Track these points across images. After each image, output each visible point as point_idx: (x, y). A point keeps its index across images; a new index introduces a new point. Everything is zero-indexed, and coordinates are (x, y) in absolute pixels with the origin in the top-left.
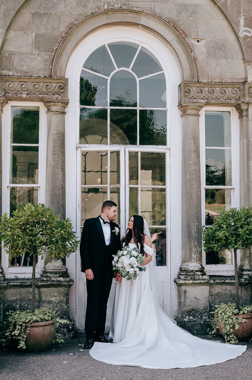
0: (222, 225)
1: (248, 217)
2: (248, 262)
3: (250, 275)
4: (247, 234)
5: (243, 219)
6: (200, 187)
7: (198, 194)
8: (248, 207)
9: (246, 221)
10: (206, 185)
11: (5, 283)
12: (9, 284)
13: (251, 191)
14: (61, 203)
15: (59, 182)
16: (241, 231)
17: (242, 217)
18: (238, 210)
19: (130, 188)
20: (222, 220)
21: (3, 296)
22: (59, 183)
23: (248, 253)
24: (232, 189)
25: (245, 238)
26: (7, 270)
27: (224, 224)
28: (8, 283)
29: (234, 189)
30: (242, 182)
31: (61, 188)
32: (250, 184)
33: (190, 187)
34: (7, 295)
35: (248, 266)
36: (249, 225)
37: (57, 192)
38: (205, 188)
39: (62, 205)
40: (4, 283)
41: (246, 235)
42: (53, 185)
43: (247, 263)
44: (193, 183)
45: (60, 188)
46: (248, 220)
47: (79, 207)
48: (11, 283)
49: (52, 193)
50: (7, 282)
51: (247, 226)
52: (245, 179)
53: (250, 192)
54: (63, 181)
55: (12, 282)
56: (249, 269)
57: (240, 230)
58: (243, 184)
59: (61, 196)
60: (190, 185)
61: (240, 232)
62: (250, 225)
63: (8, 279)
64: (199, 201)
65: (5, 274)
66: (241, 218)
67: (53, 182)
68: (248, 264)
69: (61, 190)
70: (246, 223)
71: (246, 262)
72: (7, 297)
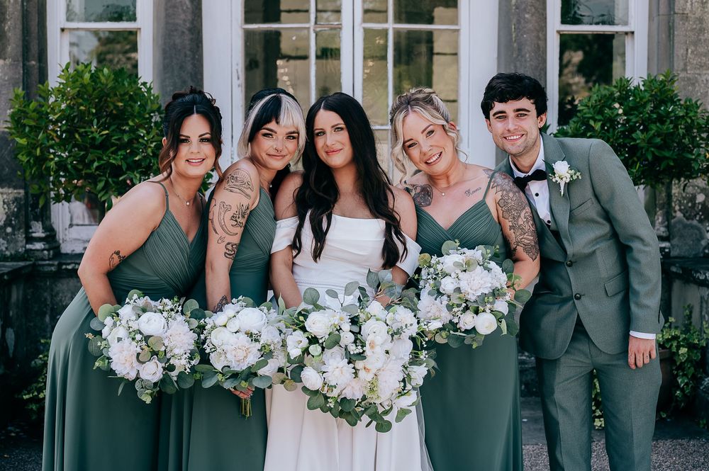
0: (592, 123)
1: (663, 102)
2: (663, 219)
3: (667, 250)
4: (659, 147)
5: (649, 107)
6: (543, 28)
7: (538, 45)
8: (664, 76)
9: (655, 113)
10: (564, 22)
11: (53, 265)
12: (64, 267)
13: (675, 38)
14: (189, 67)
15: (183, 16)
16: (639, 139)
17: (645, 100)
18: (635, 84)
19: (366, 30)
20: (592, 109)
21: (52, 295)
22: (183, 18)
23: (664, 195)
24: (630, 36)
25: (650, 157)
26: (67, 232)
27: (595, 121)
28: (60, 265)
29: (633, 33)
30: (655, 14)
31: (190, 30)
32: (674, 20)
33: (518, 28)
34: (61, 295)
35: (663, 229)
36: (663, 123)
37: (178, 41)
38: (558, 32)
39: (191, 74)
40: (49, 265)
41: (653, 149)
42: (167, 23)
43: (660, 220)
44: (527, 16)
45: (185, 30)
46: (662, 108)
47: (238, 78)
48: (69, 264)
49: (165, 43)
50: (56, 263)
51: (658, 124)
52: (662, 6)
53: (673, 39)
54: (193, 12)
55: (69, 261)
56: (664, 235)
57: (638, 135)
58: (656, 19)
59: (190, 50)
60: (519, 22)
61: (638, 142)
62: (666, 121)
63: (67, 254)
64: (539, 64)
65: (61, 242)
66: (644, 105)
67: (167, 16)
68: (662, 223)
69: (188, 37)
70: (655, 116)
71: (658, 219)
72: (62, 297)
